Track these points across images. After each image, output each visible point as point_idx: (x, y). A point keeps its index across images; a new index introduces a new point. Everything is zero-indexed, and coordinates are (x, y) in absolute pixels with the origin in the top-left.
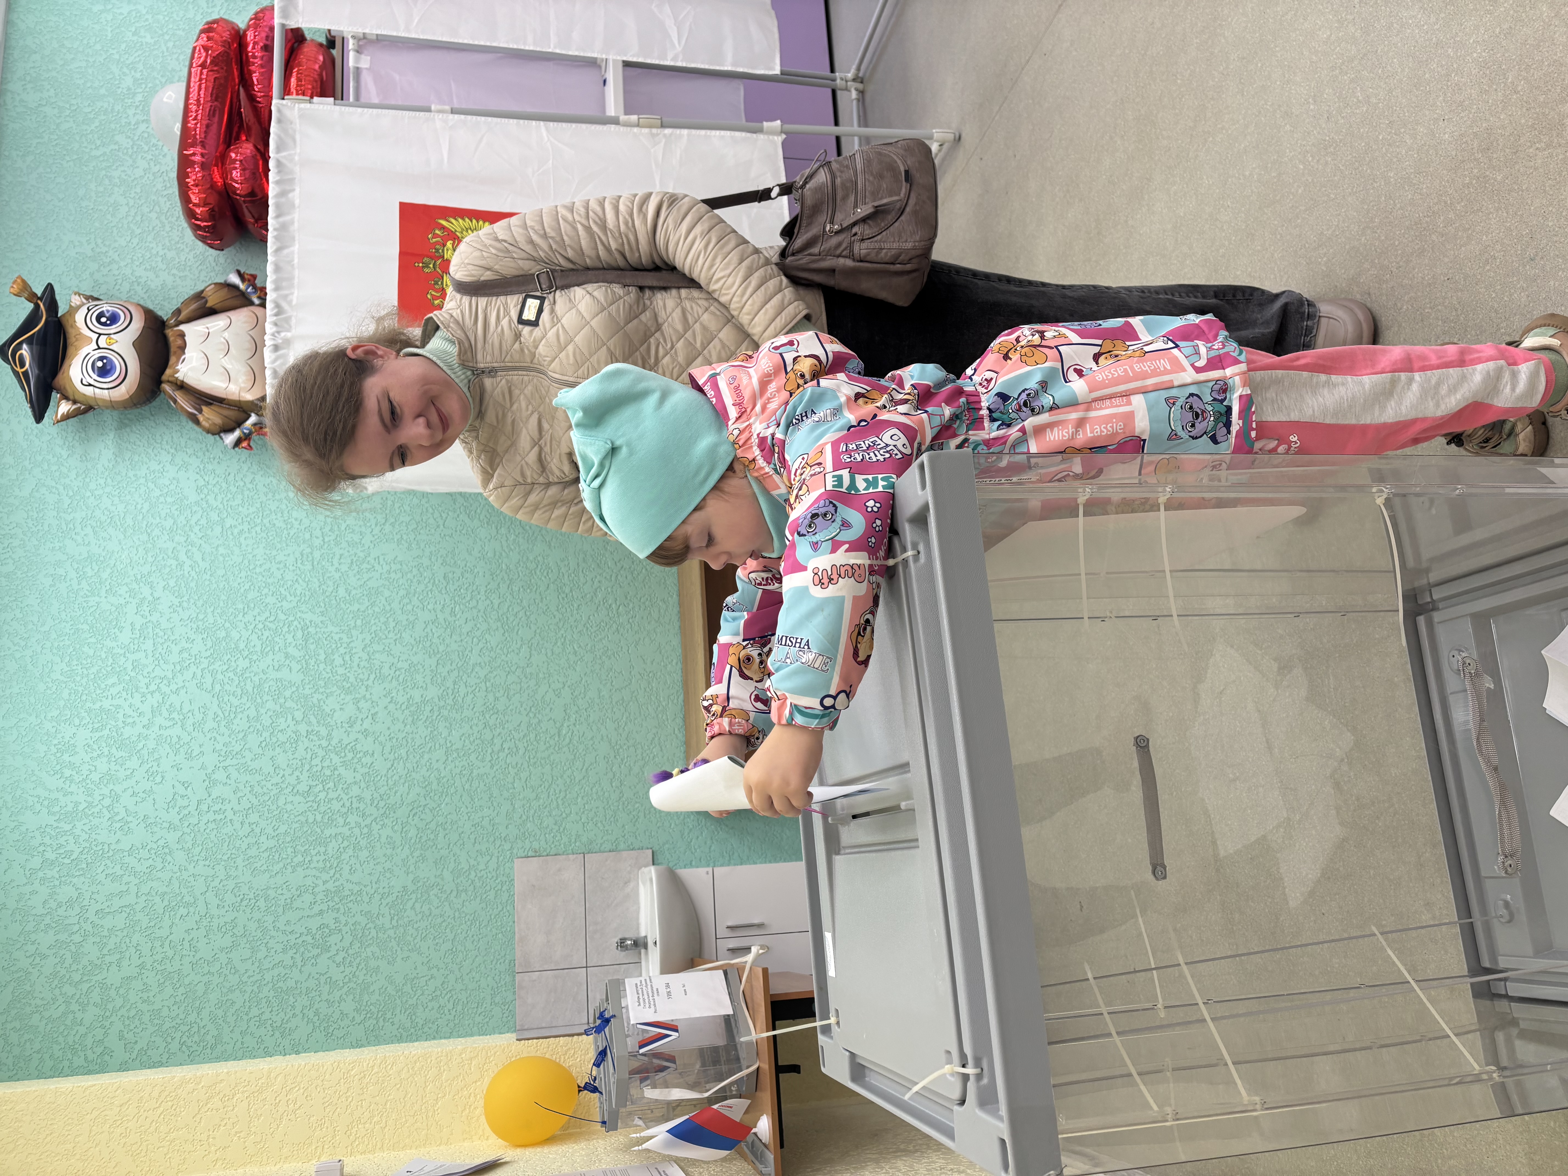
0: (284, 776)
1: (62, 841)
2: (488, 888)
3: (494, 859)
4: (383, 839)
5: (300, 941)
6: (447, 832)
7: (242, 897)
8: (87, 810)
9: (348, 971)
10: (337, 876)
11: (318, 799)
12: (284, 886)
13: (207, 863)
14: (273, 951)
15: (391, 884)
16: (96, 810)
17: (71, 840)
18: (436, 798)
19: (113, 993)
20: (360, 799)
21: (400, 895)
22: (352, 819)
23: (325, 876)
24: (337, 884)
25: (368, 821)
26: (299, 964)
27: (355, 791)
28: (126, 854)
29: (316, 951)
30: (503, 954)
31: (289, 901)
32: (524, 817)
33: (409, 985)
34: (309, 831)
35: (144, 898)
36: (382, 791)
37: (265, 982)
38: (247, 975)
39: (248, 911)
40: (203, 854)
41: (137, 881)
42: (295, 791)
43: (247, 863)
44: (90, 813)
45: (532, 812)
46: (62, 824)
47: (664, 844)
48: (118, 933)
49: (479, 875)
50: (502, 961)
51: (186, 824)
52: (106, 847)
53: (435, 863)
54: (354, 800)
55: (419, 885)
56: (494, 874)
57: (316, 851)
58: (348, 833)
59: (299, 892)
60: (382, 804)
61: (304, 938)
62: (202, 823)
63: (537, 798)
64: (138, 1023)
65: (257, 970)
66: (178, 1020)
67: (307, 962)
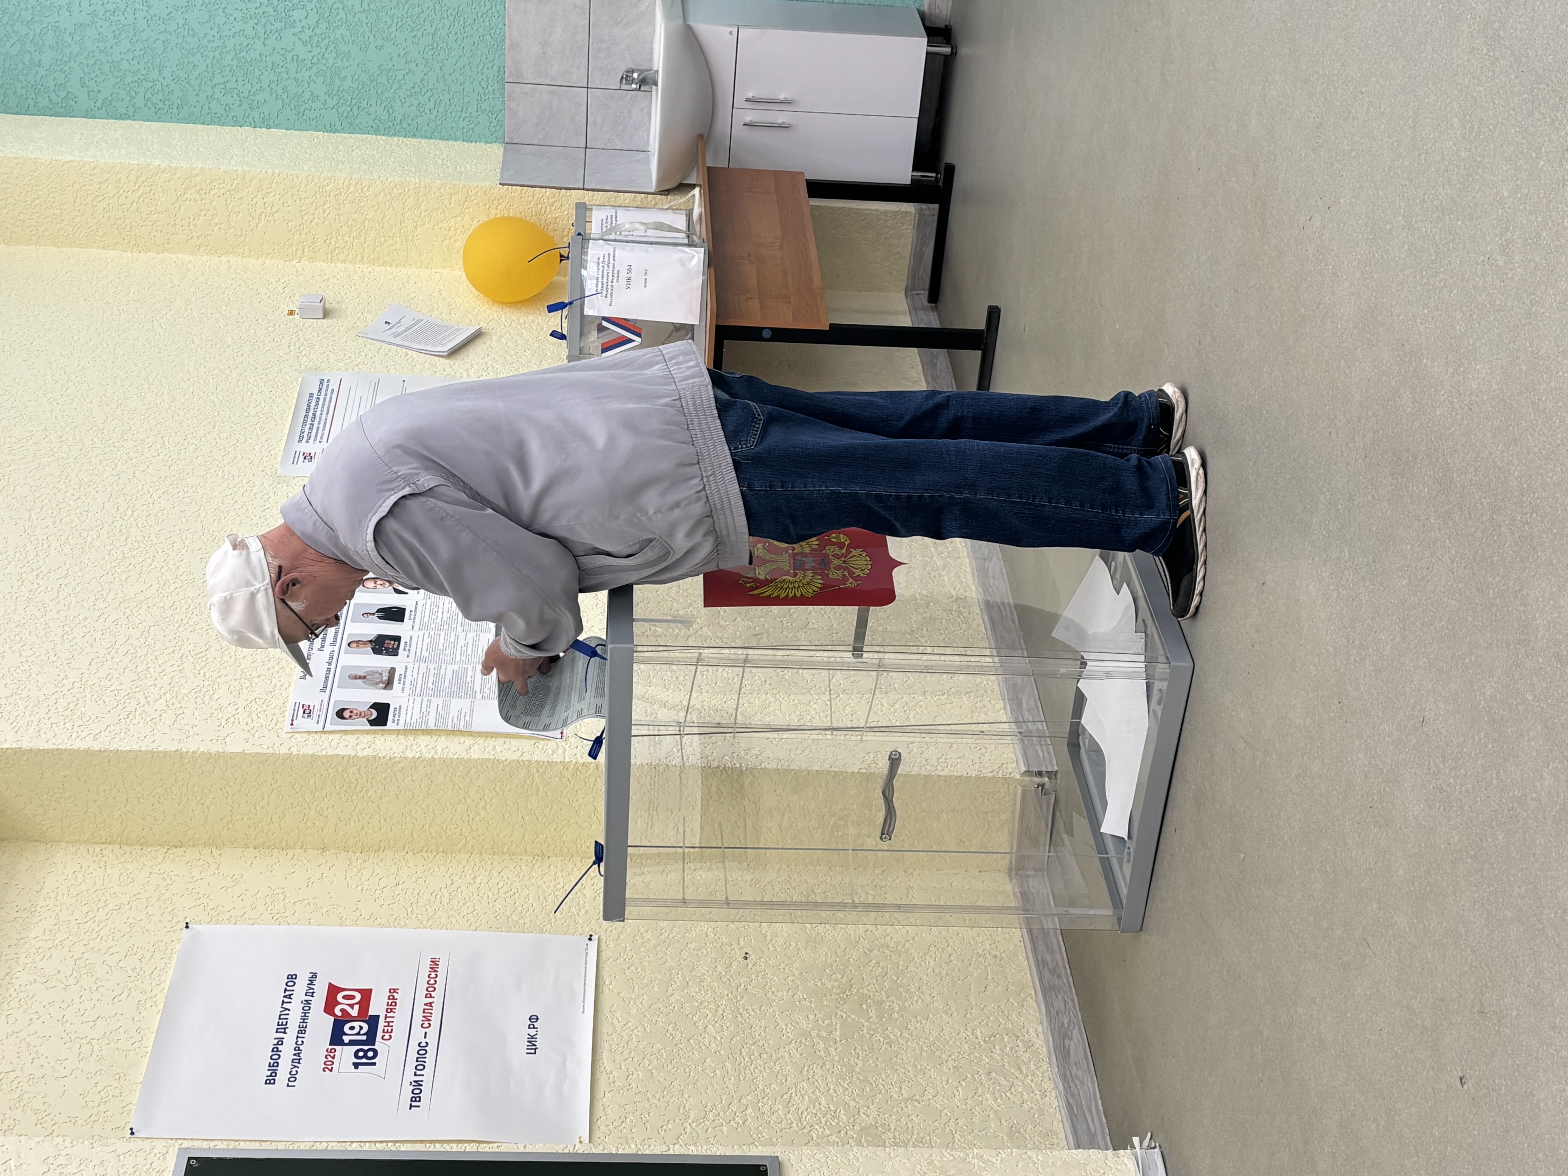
26: (262, 36)
30: (490, 58)
33: (385, 77)
50: (490, 65)
61: (264, 8)
64: (98, 72)
65: (217, 36)
66: (139, 76)
67: (271, 35)
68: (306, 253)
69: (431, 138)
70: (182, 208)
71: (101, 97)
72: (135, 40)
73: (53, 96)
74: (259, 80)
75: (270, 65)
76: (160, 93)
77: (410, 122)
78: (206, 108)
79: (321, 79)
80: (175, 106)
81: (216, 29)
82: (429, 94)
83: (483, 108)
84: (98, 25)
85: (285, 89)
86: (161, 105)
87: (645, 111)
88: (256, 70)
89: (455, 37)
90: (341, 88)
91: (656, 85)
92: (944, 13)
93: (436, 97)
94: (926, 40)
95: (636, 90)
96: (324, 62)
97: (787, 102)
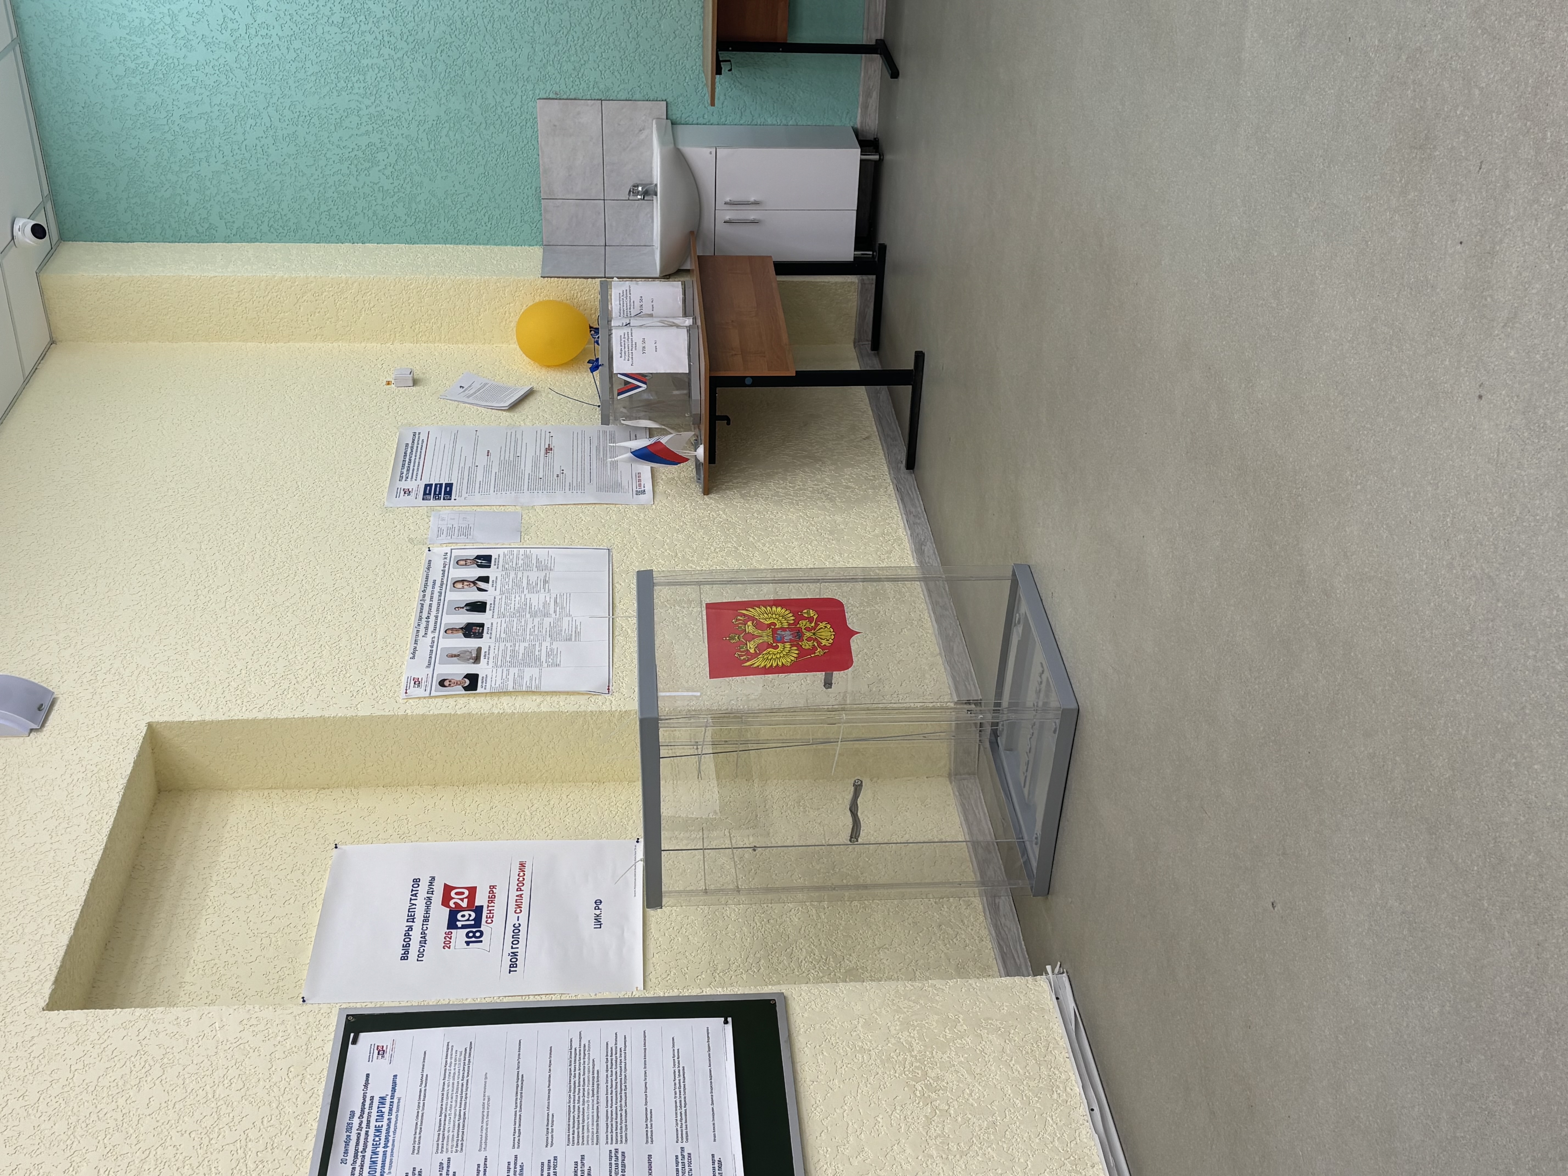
0: (318, 6)
1: (137, 52)
2: (514, 123)
3: (518, 98)
4: (415, 72)
5: (352, 154)
6: (473, 69)
7: (298, 113)
8: (151, 26)
9: (396, 184)
10: (377, 102)
11: (351, 31)
12: (333, 107)
13: (264, 81)
14: (331, 162)
15: (426, 113)
16: (160, 26)
17: (145, 53)
18: (461, 36)
19: (208, 184)
20: (390, 34)
21: (435, 123)
22: (385, 51)
23: (367, 102)
24: (378, 109)
25: (400, 54)
26: (356, 174)
27: (385, 25)
28: (194, 68)
29: (367, 165)
30: (529, 181)
31: (338, 120)
32: (545, 61)
33: (450, 200)
34: (348, 60)
35: (217, 108)
36: (410, 26)
37: (329, 185)
38: (312, 178)
39: (306, 126)
40: (259, 73)
41: (209, 93)
42: (330, 21)
43: (297, 84)
44: (155, 29)
45: (552, 56)
46: (133, 37)
47: (678, 97)
48: (202, 135)
49: (504, 111)
50: (529, 187)
51: (240, 46)
52: (175, 60)
53: (465, 97)
54: (385, 34)
55: (451, 115)
56: (518, 111)
57: (356, 78)
58: (383, 64)
59: (346, 114)
60: (411, 39)
61: (355, 152)
62: (253, 46)
63: (556, 43)
64: (232, 208)
65: (321, 175)
66: (264, 208)
67: (361, 173)
68: (397, 337)
69: (487, 244)
70: (302, 308)
71: (236, 226)
72: (258, 182)
73: (199, 227)
74: (355, 207)
75: (362, 195)
76: (280, 221)
77: (470, 233)
78: (315, 232)
79: (402, 204)
80: (292, 229)
81: (320, 170)
82: (484, 210)
83: (526, 219)
84: (230, 172)
85: (375, 213)
86: (281, 230)
87: (649, 215)
88: (352, 200)
89: (502, 166)
90: (417, 210)
91: (656, 194)
92: (873, 129)
93: (489, 213)
94: (859, 150)
95: (641, 199)
96: (403, 190)
97: (756, 203)
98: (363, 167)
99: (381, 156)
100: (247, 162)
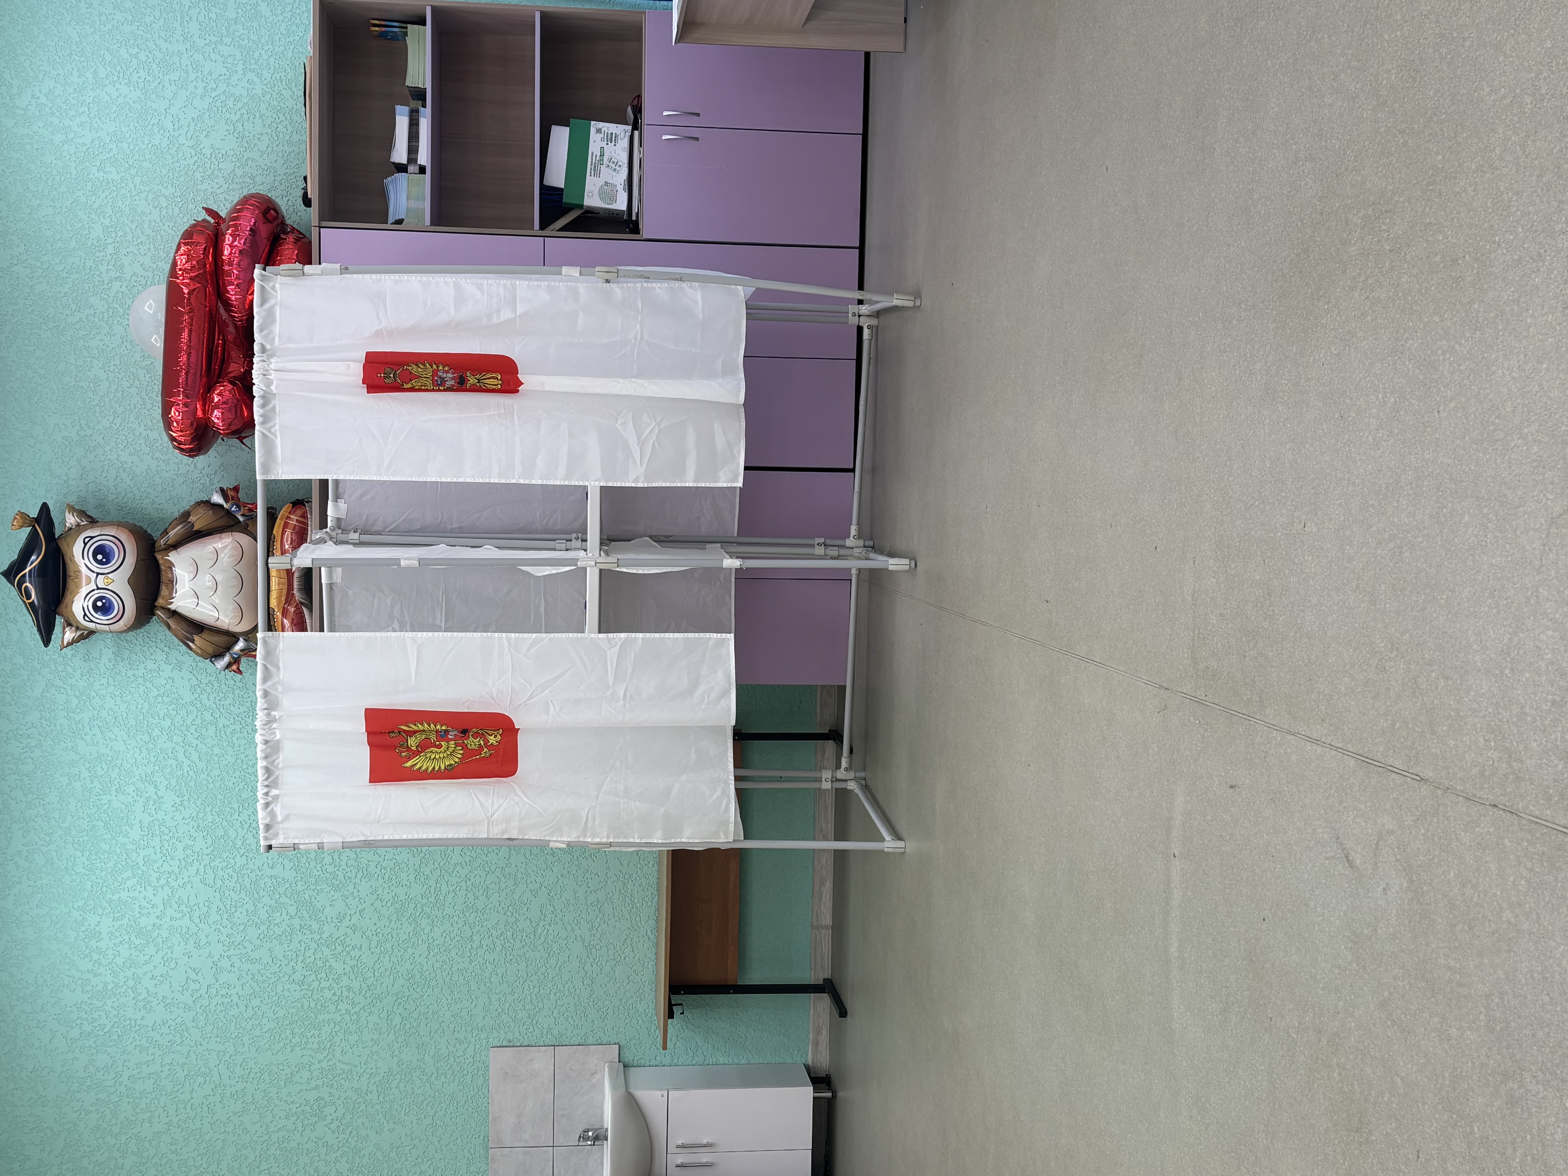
0: (281, 965)
1: (96, 1015)
2: (465, 1072)
3: (472, 1047)
4: (371, 1026)
5: (300, 1110)
6: (428, 1020)
7: (249, 1070)
8: (114, 989)
9: (341, 1137)
10: (330, 1056)
11: (311, 988)
12: (285, 1063)
13: (219, 1040)
14: (277, 1118)
15: (378, 1065)
16: (123, 990)
17: (104, 1016)
18: (419, 989)
19: (147, 1144)
20: (349, 989)
21: (386, 1075)
22: (343, 1006)
23: (320, 1056)
24: (330, 1063)
25: (357, 1009)
26: (301, 1129)
27: (345, 981)
28: (149, 1029)
29: (313, 1120)
30: (477, 1130)
31: (289, 1076)
32: (500, 1010)
33: (395, 1153)
34: (305, 1016)
35: (167, 1067)
36: (369, 982)
37: (272, 1142)
38: (256, 1136)
39: (255, 1082)
40: (215, 1031)
41: (161, 1053)
42: (291, 979)
43: (252, 1041)
44: (117, 992)
45: (507, 1005)
46: (95, 1001)
47: (631, 1039)
48: (149, 1096)
49: (458, 1061)
50: (477, 1136)
51: (199, 1005)
52: (133, 1022)
53: (418, 1048)
54: (344, 989)
55: (403, 1067)
56: (471, 1060)
57: (311, 1034)
58: (339, 1019)
59: (297, 1069)
60: (369, 993)
61: (303, 1108)
62: (212, 1005)
63: (512, 993)
64: (169, 1170)
65: (265, 1133)
66: (202, 1169)
67: (307, 1128)
72: (200, 1141)
74: (297, 1164)
75: (305, 1151)
79: (345, 1159)
81: (264, 1127)
82: (429, 1163)
83: (472, 1170)
84: (172, 1132)
85: (316, 1170)
87: (599, 1161)
88: (295, 1156)
89: (450, 1116)
90: (360, 1165)
91: (607, 1140)
92: (824, 1065)
93: (435, 1165)
94: (812, 1088)
95: (591, 1145)
96: (348, 1145)
97: (709, 1145)
98: (310, 1122)
99: (329, 1110)
100: (191, 1121)
